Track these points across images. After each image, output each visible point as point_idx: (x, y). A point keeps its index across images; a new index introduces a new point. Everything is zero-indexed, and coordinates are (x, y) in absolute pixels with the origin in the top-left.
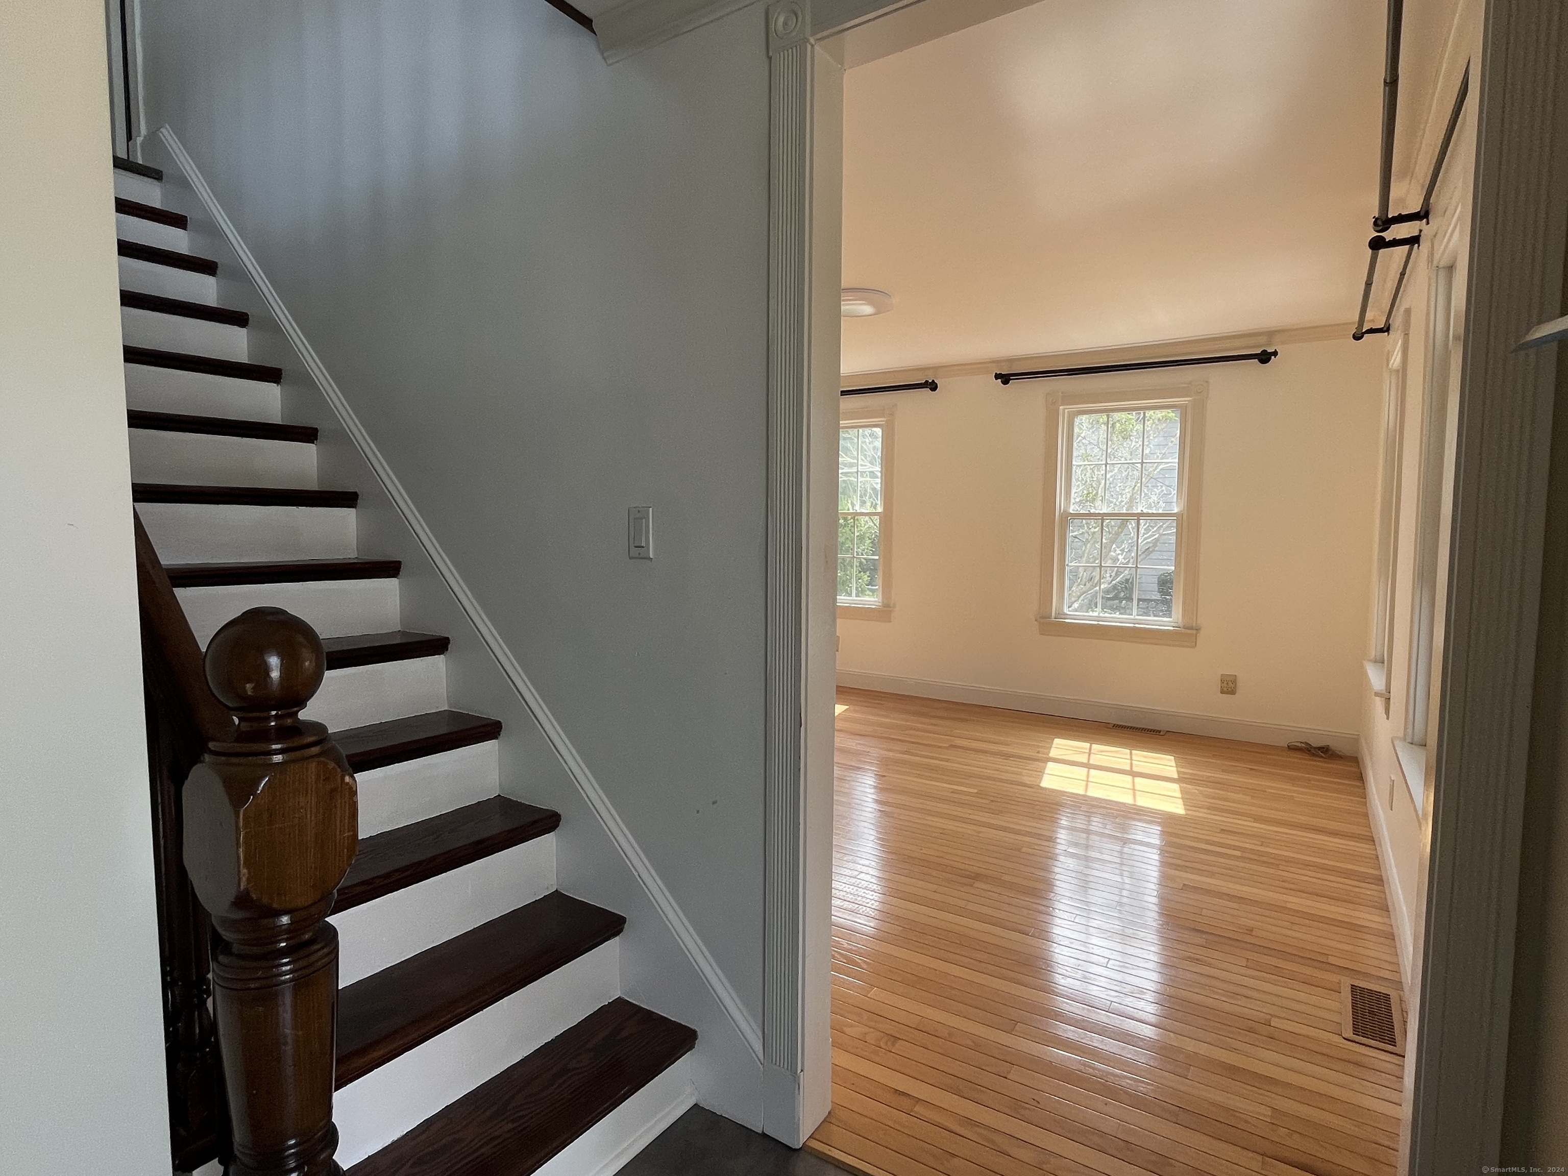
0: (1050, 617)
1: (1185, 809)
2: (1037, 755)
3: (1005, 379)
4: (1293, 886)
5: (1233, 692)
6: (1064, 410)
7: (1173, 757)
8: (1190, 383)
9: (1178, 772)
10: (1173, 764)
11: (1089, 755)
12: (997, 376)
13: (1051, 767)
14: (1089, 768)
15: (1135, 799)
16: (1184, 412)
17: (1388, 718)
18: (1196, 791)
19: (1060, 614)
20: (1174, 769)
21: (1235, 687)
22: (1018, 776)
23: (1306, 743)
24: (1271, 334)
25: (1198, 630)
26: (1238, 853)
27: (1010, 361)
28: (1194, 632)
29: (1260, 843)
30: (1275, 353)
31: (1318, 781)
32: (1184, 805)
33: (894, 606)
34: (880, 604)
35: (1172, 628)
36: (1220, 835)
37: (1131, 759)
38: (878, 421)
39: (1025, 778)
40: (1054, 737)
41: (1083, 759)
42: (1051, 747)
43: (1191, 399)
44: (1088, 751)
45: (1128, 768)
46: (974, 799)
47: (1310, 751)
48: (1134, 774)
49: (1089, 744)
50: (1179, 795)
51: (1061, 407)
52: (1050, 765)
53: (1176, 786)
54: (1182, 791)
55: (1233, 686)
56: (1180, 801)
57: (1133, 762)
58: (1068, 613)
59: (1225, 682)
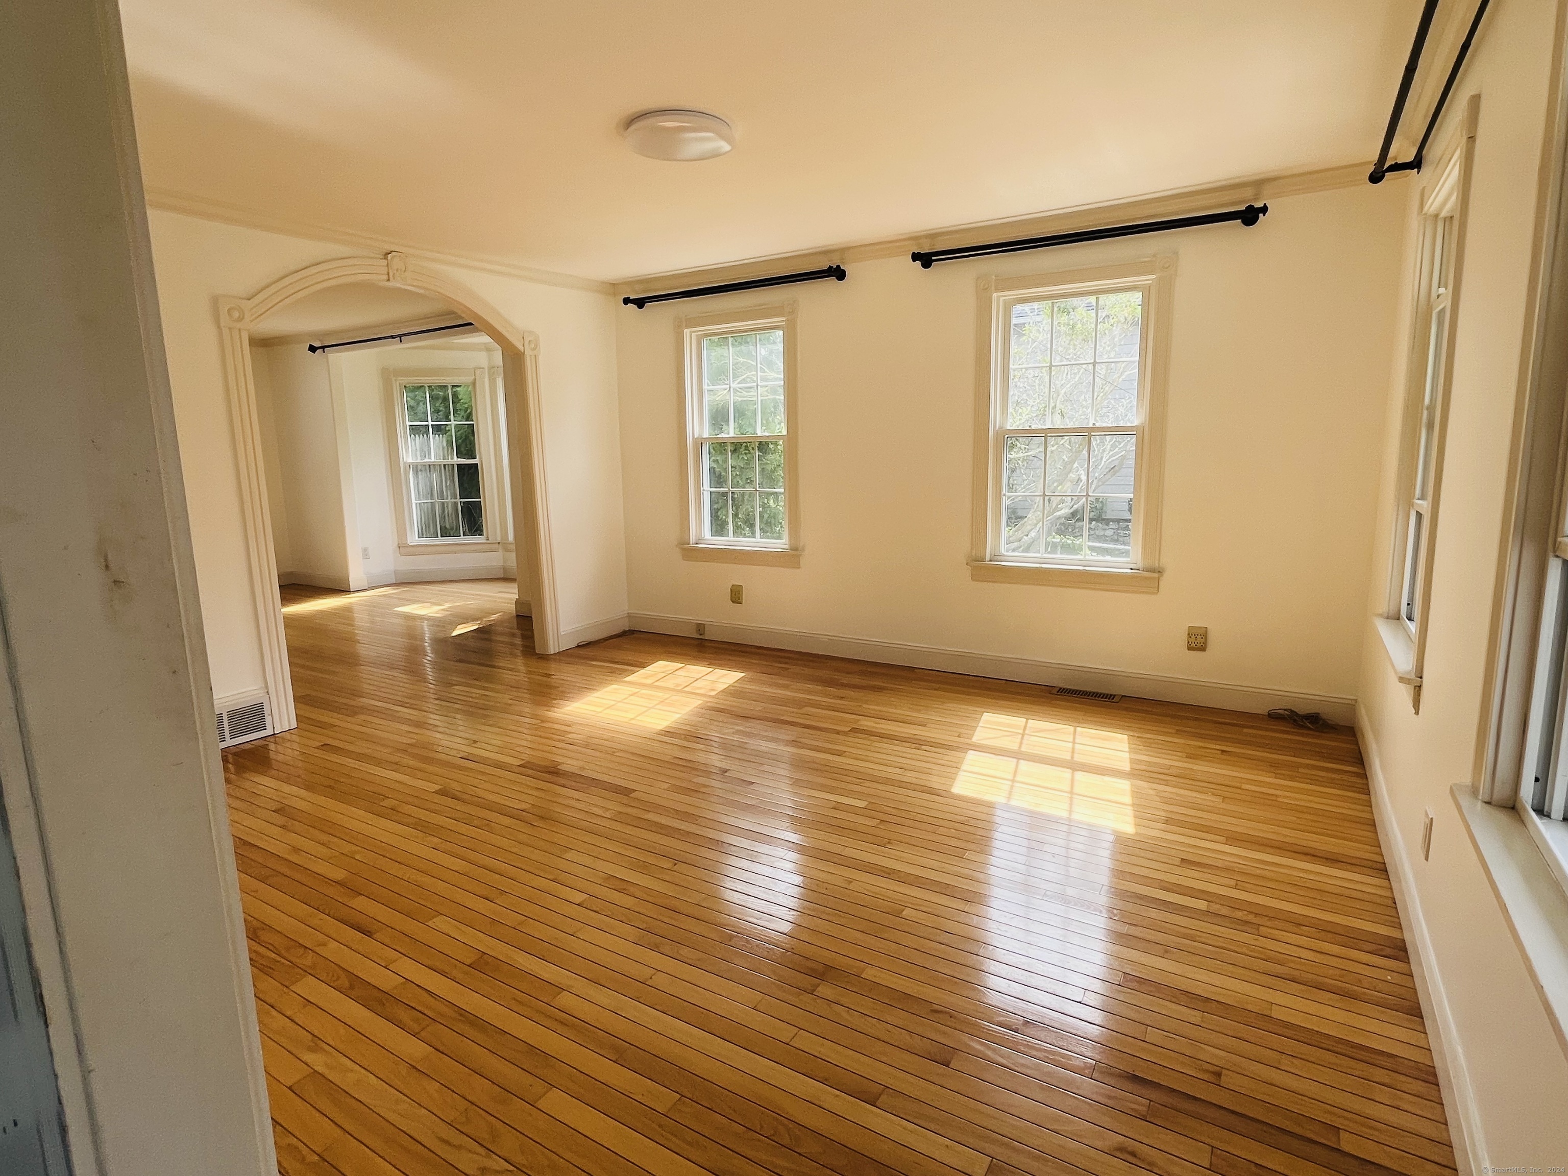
0: (983, 560)
1: (1137, 825)
2: (958, 739)
3: (925, 259)
4: (1279, 969)
5: (1203, 648)
6: (999, 298)
7: (1126, 736)
8: (1154, 256)
9: (1132, 761)
10: (1125, 746)
11: (1022, 738)
12: (916, 257)
13: (972, 760)
14: (1019, 759)
15: (1070, 811)
16: (1146, 291)
17: (1417, 713)
18: (1152, 792)
19: (995, 557)
20: (1127, 755)
21: (1205, 643)
22: (923, 776)
23: (1292, 711)
24: (1260, 184)
25: (1160, 572)
26: (1202, 905)
27: (933, 236)
28: (1156, 575)
29: (1233, 883)
30: (1264, 210)
31: (1307, 766)
32: (1136, 817)
33: (803, 549)
34: (787, 547)
35: (1130, 571)
36: (1178, 871)
37: (1074, 742)
38: (778, 322)
39: (934, 779)
40: (983, 710)
41: (1011, 743)
42: (976, 727)
43: (1154, 276)
44: (1021, 731)
45: (1068, 757)
46: (861, 820)
47: (1295, 720)
48: (1074, 766)
49: (1025, 720)
50: (1128, 799)
51: (995, 295)
52: (971, 756)
53: (1125, 785)
54: (1136, 793)
55: (1203, 640)
56: (1129, 811)
57: (1077, 746)
58: (1006, 554)
59: (1193, 637)
